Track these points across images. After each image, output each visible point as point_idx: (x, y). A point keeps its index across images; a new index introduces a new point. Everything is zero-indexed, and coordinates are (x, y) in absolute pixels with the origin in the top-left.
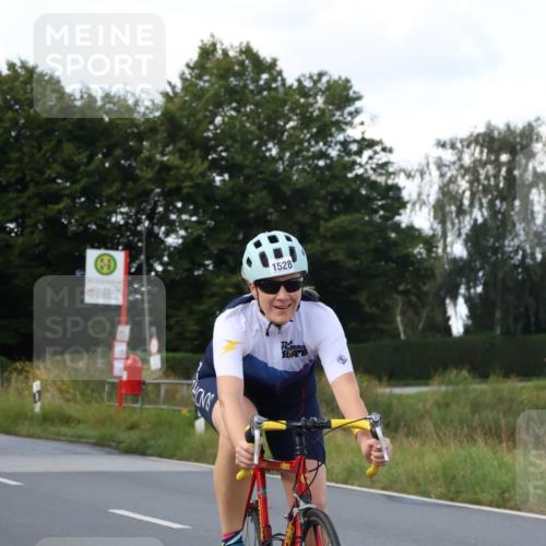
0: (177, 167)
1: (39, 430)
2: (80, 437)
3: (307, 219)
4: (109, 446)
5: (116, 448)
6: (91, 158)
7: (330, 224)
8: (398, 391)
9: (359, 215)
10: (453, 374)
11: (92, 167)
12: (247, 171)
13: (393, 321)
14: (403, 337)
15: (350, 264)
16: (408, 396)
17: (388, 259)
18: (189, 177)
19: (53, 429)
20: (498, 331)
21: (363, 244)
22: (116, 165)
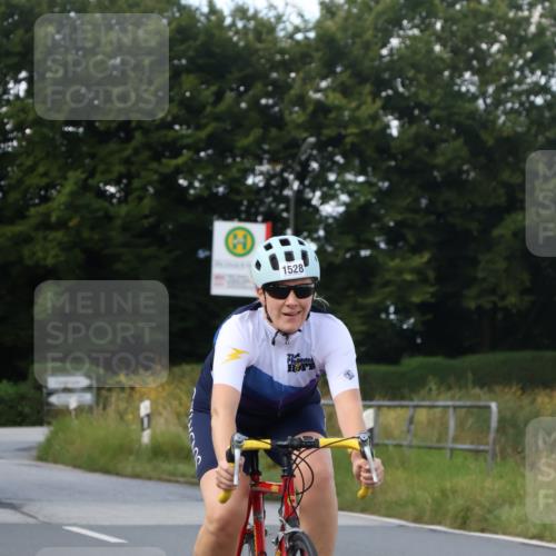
0: (337, 108)
1: (148, 468)
6: (219, 96)
11: (222, 107)
18: (355, 121)
19: (167, 467)
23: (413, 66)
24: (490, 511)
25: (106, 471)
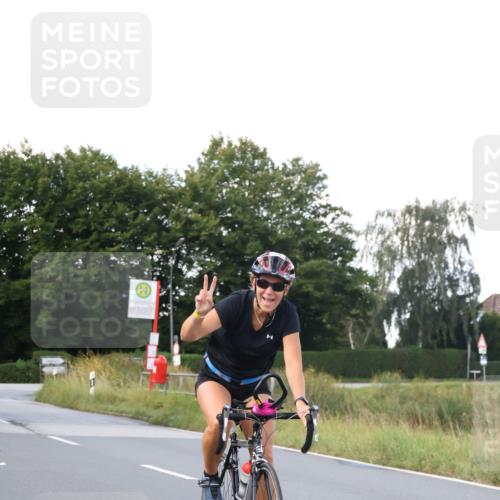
0: (197, 222)
1: (93, 406)
2: (122, 412)
4: (142, 420)
5: (147, 421)
6: (136, 216)
8: (348, 386)
9: (325, 260)
10: (387, 375)
11: (138, 221)
12: (246, 227)
13: (346, 335)
14: (353, 347)
15: (318, 294)
16: (356, 390)
17: (344, 292)
19: (104, 406)
20: (420, 346)
21: (327, 280)
22: (154, 219)
23: (236, 202)
25: (71, 408)
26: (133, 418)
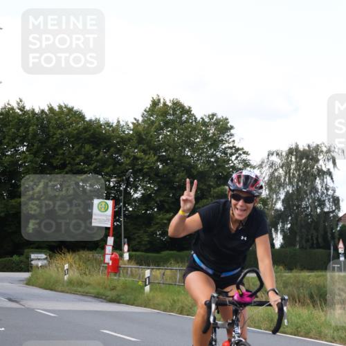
0: (141, 158)
1: (67, 289)
2: (87, 293)
3: (205, 187)
4: (101, 298)
5: (105, 299)
6: (98, 153)
7: (216, 190)
11: (99, 157)
12: (176, 162)
19: (74, 288)
20: (298, 247)
22: (111, 156)
23: (168, 145)
24: (191, 308)
25: (51, 290)
26: (95, 297)
